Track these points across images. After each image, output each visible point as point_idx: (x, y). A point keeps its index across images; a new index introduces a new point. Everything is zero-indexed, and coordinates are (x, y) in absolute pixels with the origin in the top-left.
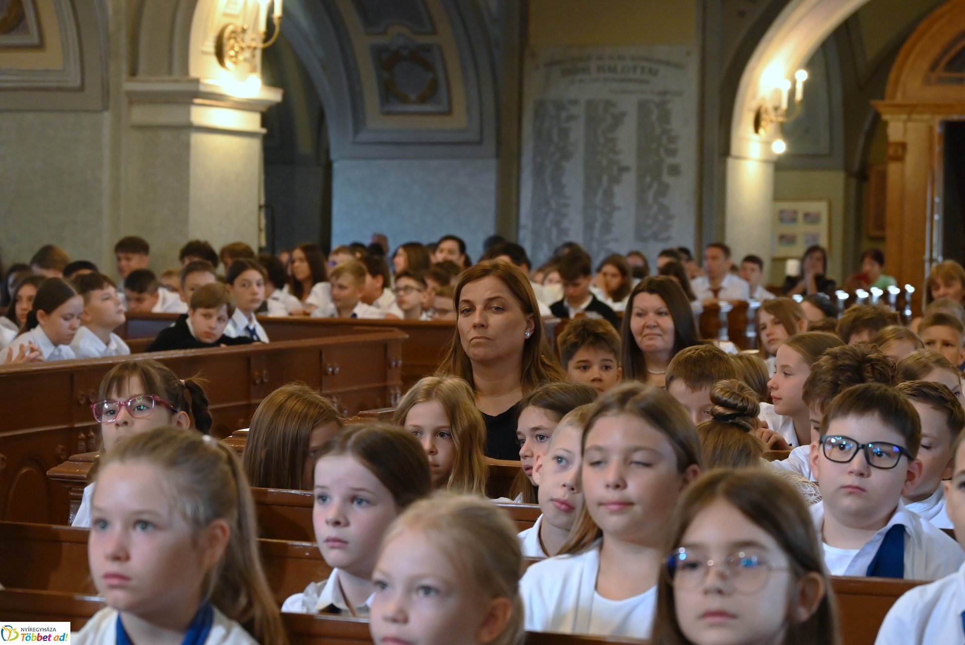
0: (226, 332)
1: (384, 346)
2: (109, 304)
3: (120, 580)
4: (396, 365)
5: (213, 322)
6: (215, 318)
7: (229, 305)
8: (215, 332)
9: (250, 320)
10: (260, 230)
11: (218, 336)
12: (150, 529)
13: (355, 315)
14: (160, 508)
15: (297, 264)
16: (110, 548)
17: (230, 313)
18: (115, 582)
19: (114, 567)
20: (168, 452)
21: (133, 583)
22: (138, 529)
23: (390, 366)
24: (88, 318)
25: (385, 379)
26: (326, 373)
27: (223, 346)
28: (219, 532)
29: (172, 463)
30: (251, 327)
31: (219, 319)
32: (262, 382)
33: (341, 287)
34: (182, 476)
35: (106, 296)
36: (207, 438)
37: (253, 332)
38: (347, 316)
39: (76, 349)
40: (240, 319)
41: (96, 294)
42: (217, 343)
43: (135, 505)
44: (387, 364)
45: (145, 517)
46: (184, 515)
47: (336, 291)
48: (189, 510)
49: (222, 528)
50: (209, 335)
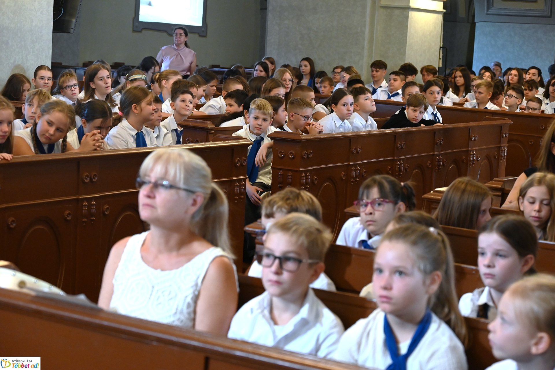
0: (424, 118)
1: (501, 127)
2: (368, 102)
3: (388, 299)
4: (506, 136)
5: (417, 114)
6: (418, 112)
7: (425, 106)
8: (418, 118)
9: (434, 109)
10: (440, 59)
11: (420, 119)
12: (403, 275)
13: (486, 108)
14: (408, 265)
15: (458, 79)
16: (383, 283)
17: (426, 109)
18: (385, 300)
19: (384, 293)
20: (413, 237)
21: (393, 301)
22: (397, 275)
23: (503, 137)
24: (358, 109)
25: (500, 143)
26: (471, 140)
27: (422, 125)
28: (436, 277)
29: (414, 243)
30: (435, 113)
31: (420, 112)
32: (440, 143)
33: (480, 93)
34: (419, 250)
35: (367, 98)
36: (432, 229)
37: (435, 116)
38: (482, 107)
39: (351, 123)
40: (430, 109)
41: (362, 97)
42: (419, 124)
43: (396, 263)
44: (501, 136)
45: (401, 269)
46: (419, 269)
47: (477, 95)
48: (422, 267)
49: (438, 276)
50: (415, 120)
